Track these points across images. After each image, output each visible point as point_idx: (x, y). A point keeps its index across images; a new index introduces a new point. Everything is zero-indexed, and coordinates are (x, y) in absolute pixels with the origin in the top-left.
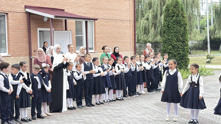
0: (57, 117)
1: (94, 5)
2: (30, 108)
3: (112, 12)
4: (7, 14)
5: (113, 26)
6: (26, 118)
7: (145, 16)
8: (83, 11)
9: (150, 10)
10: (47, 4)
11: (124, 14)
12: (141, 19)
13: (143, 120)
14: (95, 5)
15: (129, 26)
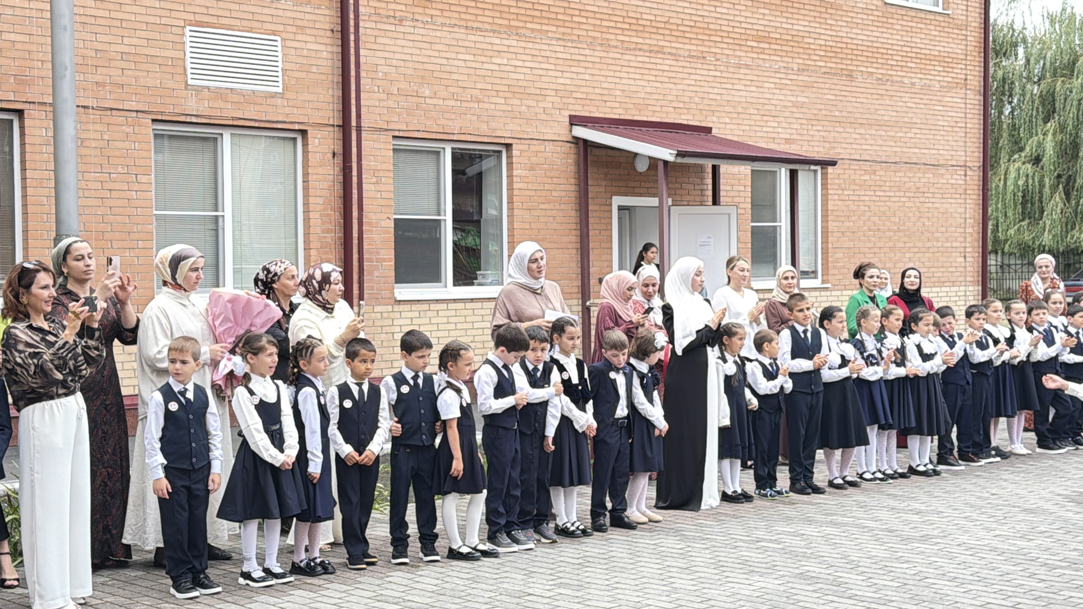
0: (683, 526)
1: (823, 107)
2: (587, 490)
3: (893, 134)
4: (508, 146)
5: (895, 189)
6: (573, 524)
7: (1028, 149)
8: (780, 130)
9: (1049, 124)
10: (650, 108)
11: (942, 142)
12: (1009, 161)
13: (1022, 557)
14: (829, 107)
15: (963, 187)
